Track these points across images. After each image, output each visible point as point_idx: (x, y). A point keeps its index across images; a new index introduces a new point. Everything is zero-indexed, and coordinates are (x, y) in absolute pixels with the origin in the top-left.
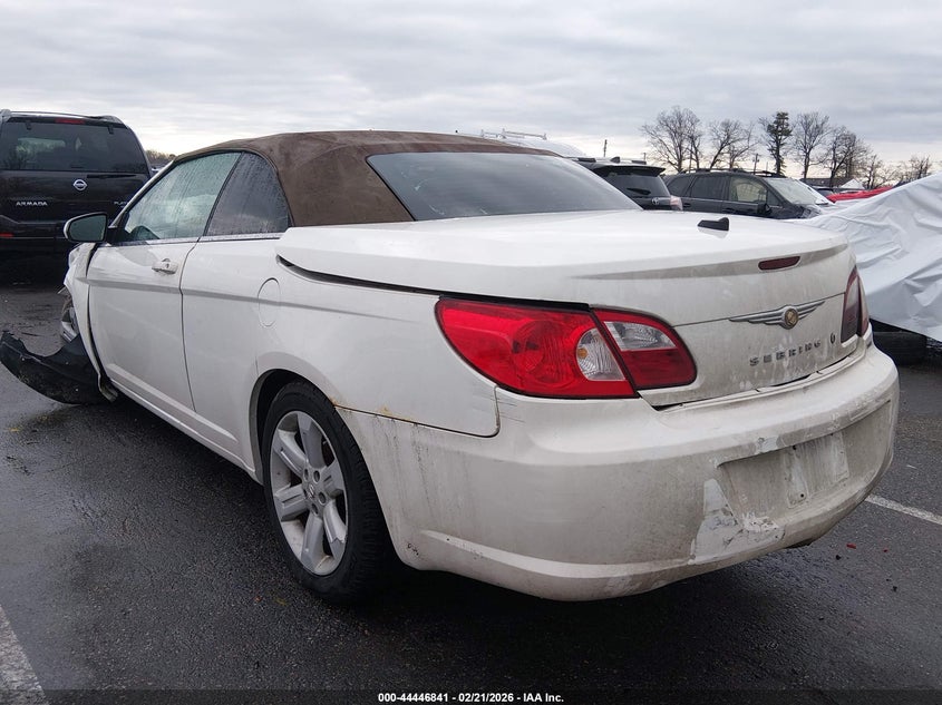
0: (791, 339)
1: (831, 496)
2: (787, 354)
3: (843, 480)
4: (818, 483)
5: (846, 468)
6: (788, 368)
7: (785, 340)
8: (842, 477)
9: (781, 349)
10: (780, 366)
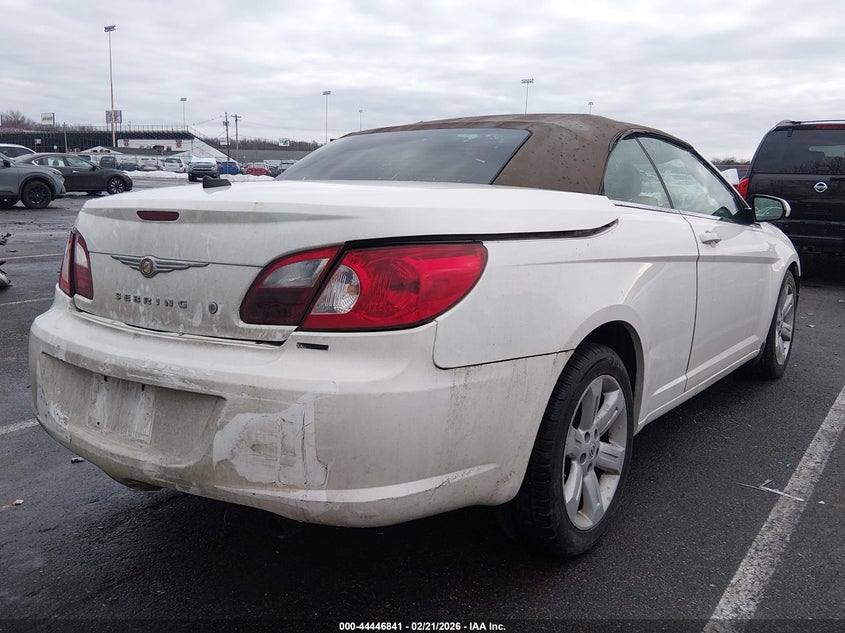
0: (147, 288)
1: (123, 444)
2: (142, 301)
3: (142, 442)
4: (118, 425)
5: (148, 431)
6: (144, 314)
7: (142, 287)
8: (141, 438)
9: (139, 294)
10: (137, 308)
